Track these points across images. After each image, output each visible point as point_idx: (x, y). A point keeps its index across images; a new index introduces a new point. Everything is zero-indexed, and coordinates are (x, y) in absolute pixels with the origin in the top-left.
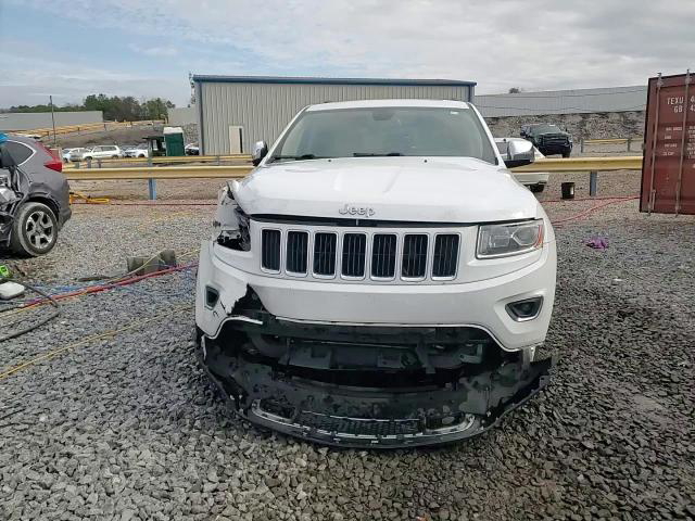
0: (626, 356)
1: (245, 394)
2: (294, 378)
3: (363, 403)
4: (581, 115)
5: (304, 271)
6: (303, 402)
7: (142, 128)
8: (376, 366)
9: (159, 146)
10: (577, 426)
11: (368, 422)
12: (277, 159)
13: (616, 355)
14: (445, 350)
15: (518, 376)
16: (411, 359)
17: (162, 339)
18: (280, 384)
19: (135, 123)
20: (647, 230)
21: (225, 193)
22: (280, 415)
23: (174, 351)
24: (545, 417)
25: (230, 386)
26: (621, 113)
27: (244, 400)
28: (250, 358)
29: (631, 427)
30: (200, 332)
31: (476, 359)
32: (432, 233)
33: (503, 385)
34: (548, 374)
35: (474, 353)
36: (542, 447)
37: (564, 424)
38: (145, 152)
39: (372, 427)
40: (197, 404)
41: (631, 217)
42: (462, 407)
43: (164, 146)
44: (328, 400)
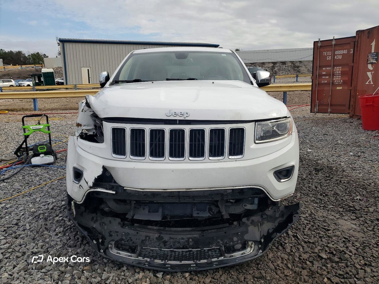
0: (326, 195)
1: (103, 238)
2: (136, 225)
3: (183, 239)
4: (273, 63)
5: (143, 155)
6: (143, 241)
7: (28, 69)
8: (192, 216)
9: (39, 80)
10: (313, 243)
11: (186, 252)
12: (116, 82)
13: (321, 195)
14: (235, 202)
15: (277, 215)
16: (215, 210)
17: (44, 200)
18: (127, 230)
19: (24, 66)
20: (316, 122)
21: (84, 104)
22: (128, 251)
23: (52, 209)
24: (293, 239)
25: (92, 233)
26: (292, 62)
27: (103, 243)
28: (105, 214)
29: (344, 241)
30: (70, 199)
31: (254, 207)
32: (227, 128)
33: (268, 221)
34: (297, 213)
35: (253, 203)
36: (297, 259)
37: (305, 242)
38: (31, 83)
39: (190, 254)
40: (70, 247)
41: (306, 116)
42: (246, 237)
43: (42, 79)
44: (159, 238)
